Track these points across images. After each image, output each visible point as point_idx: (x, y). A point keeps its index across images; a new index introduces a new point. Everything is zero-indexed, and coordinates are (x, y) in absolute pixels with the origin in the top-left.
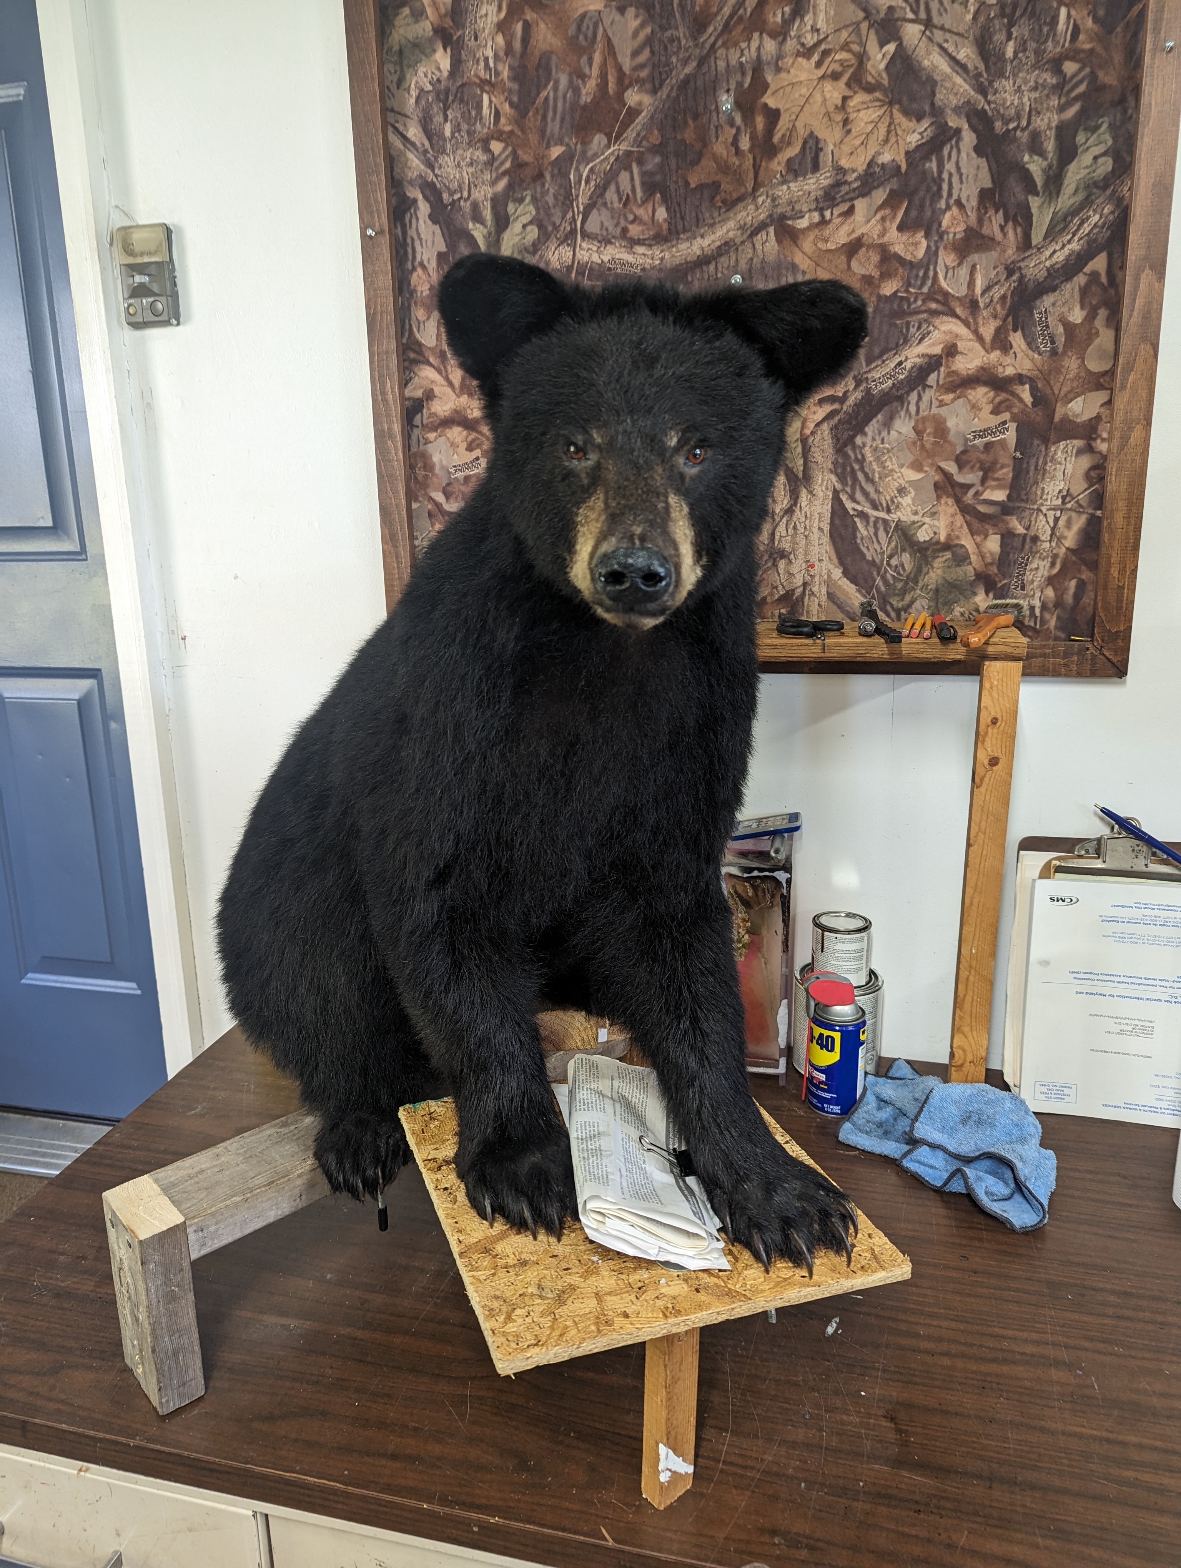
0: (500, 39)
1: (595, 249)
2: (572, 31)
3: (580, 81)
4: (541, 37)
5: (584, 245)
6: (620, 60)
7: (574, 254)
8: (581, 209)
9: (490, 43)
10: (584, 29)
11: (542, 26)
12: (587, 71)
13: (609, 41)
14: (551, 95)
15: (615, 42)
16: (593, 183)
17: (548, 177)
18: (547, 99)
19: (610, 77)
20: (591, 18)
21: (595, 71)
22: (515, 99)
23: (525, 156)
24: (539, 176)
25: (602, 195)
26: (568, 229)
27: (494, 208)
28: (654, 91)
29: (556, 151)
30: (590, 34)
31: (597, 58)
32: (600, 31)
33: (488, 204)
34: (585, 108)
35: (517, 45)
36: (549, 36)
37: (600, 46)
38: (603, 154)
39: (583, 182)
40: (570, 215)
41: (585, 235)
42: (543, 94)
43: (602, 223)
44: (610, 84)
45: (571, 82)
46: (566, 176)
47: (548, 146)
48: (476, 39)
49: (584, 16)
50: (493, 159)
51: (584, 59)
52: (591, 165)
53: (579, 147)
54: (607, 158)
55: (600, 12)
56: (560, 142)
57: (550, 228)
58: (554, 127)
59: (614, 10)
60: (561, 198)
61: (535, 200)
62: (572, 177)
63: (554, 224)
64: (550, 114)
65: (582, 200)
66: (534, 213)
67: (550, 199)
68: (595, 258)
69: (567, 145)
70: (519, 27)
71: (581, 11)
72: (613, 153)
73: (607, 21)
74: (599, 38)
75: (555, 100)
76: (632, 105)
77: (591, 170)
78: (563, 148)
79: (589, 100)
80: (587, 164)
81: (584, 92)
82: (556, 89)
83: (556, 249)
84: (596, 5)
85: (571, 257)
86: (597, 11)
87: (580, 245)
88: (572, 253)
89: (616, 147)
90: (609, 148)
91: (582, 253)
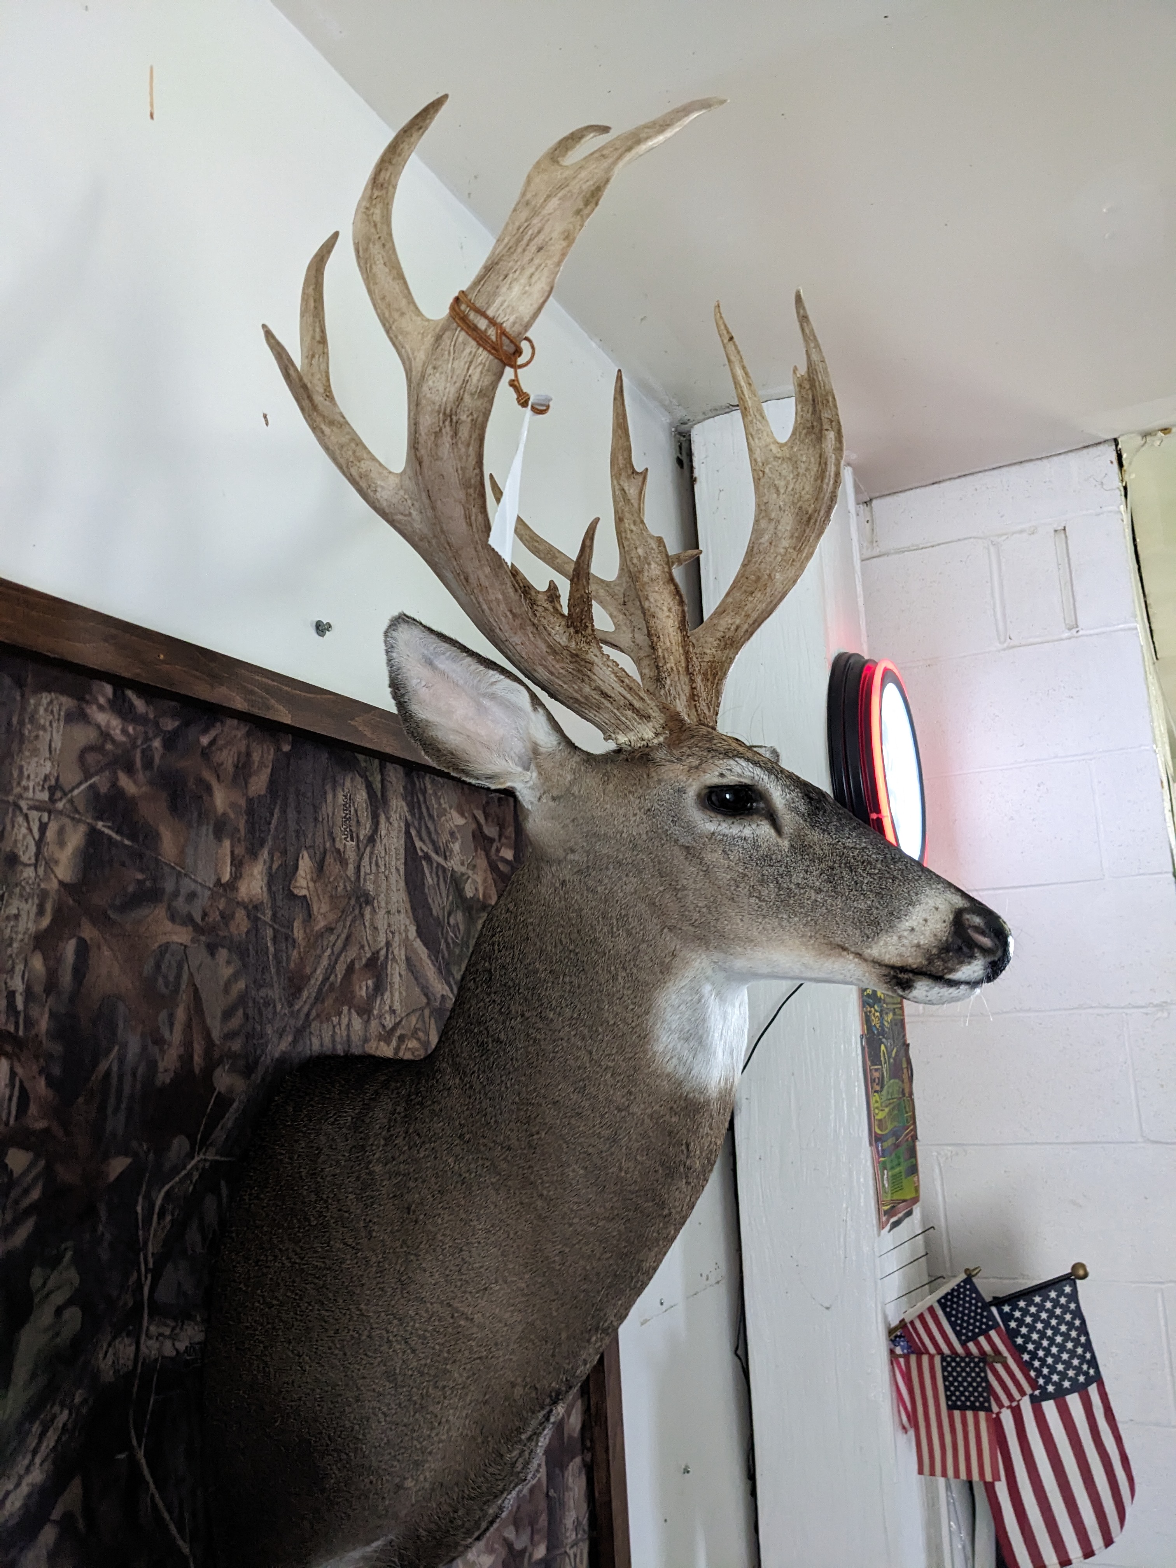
0: (38, 963)
1: (167, 1332)
2: (149, 969)
3: (156, 1048)
4: (104, 972)
5: (153, 1329)
6: (208, 1021)
7: (137, 1351)
8: (151, 1265)
9: (20, 967)
10: (165, 968)
11: (107, 952)
12: (167, 1035)
13: (196, 991)
14: (115, 1070)
15: (203, 996)
16: (168, 1218)
17: (103, 1213)
18: (108, 1073)
19: (196, 1046)
20: (173, 953)
21: (177, 1036)
22: (57, 1071)
23: (66, 1175)
24: (89, 1211)
25: (180, 1236)
26: (131, 1303)
27: (5, 1282)
28: (248, 1072)
29: (118, 1165)
30: (172, 976)
31: (181, 1014)
32: (185, 977)
34: (161, 1091)
35: (66, 978)
36: (116, 971)
37: (184, 997)
38: (184, 1168)
39: (155, 1217)
40: (134, 1275)
41: (154, 1310)
42: (103, 1066)
43: (179, 1285)
44: (196, 1058)
45: (144, 1048)
46: (131, 1208)
47: (107, 1158)
49: (165, 948)
50: (10, 1183)
51: (163, 1015)
52: (167, 1187)
53: (151, 1156)
54: (189, 1175)
55: (186, 946)
56: (124, 1149)
57: (102, 1308)
58: (116, 1123)
59: (201, 946)
60: (120, 1249)
61: (79, 1258)
62: (139, 1209)
63: (108, 1298)
64: (112, 1101)
65: (152, 1250)
66: (76, 1282)
67: (105, 1253)
68: (169, 1350)
69: (135, 1155)
70: (70, 948)
71: (162, 940)
72: (195, 1167)
73: (194, 962)
74: (183, 987)
75: (120, 1077)
76: (223, 1090)
77: (168, 1193)
78: (128, 1160)
79: (168, 1081)
80: (163, 1185)
81: (161, 1066)
82: (121, 1058)
83: (109, 1345)
84: (181, 936)
85: (132, 1356)
86: (181, 944)
87: (148, 1329)
88: (133, 1347)
89: (202, 1156)
90: (193, 1158)
91: (149, 1343)
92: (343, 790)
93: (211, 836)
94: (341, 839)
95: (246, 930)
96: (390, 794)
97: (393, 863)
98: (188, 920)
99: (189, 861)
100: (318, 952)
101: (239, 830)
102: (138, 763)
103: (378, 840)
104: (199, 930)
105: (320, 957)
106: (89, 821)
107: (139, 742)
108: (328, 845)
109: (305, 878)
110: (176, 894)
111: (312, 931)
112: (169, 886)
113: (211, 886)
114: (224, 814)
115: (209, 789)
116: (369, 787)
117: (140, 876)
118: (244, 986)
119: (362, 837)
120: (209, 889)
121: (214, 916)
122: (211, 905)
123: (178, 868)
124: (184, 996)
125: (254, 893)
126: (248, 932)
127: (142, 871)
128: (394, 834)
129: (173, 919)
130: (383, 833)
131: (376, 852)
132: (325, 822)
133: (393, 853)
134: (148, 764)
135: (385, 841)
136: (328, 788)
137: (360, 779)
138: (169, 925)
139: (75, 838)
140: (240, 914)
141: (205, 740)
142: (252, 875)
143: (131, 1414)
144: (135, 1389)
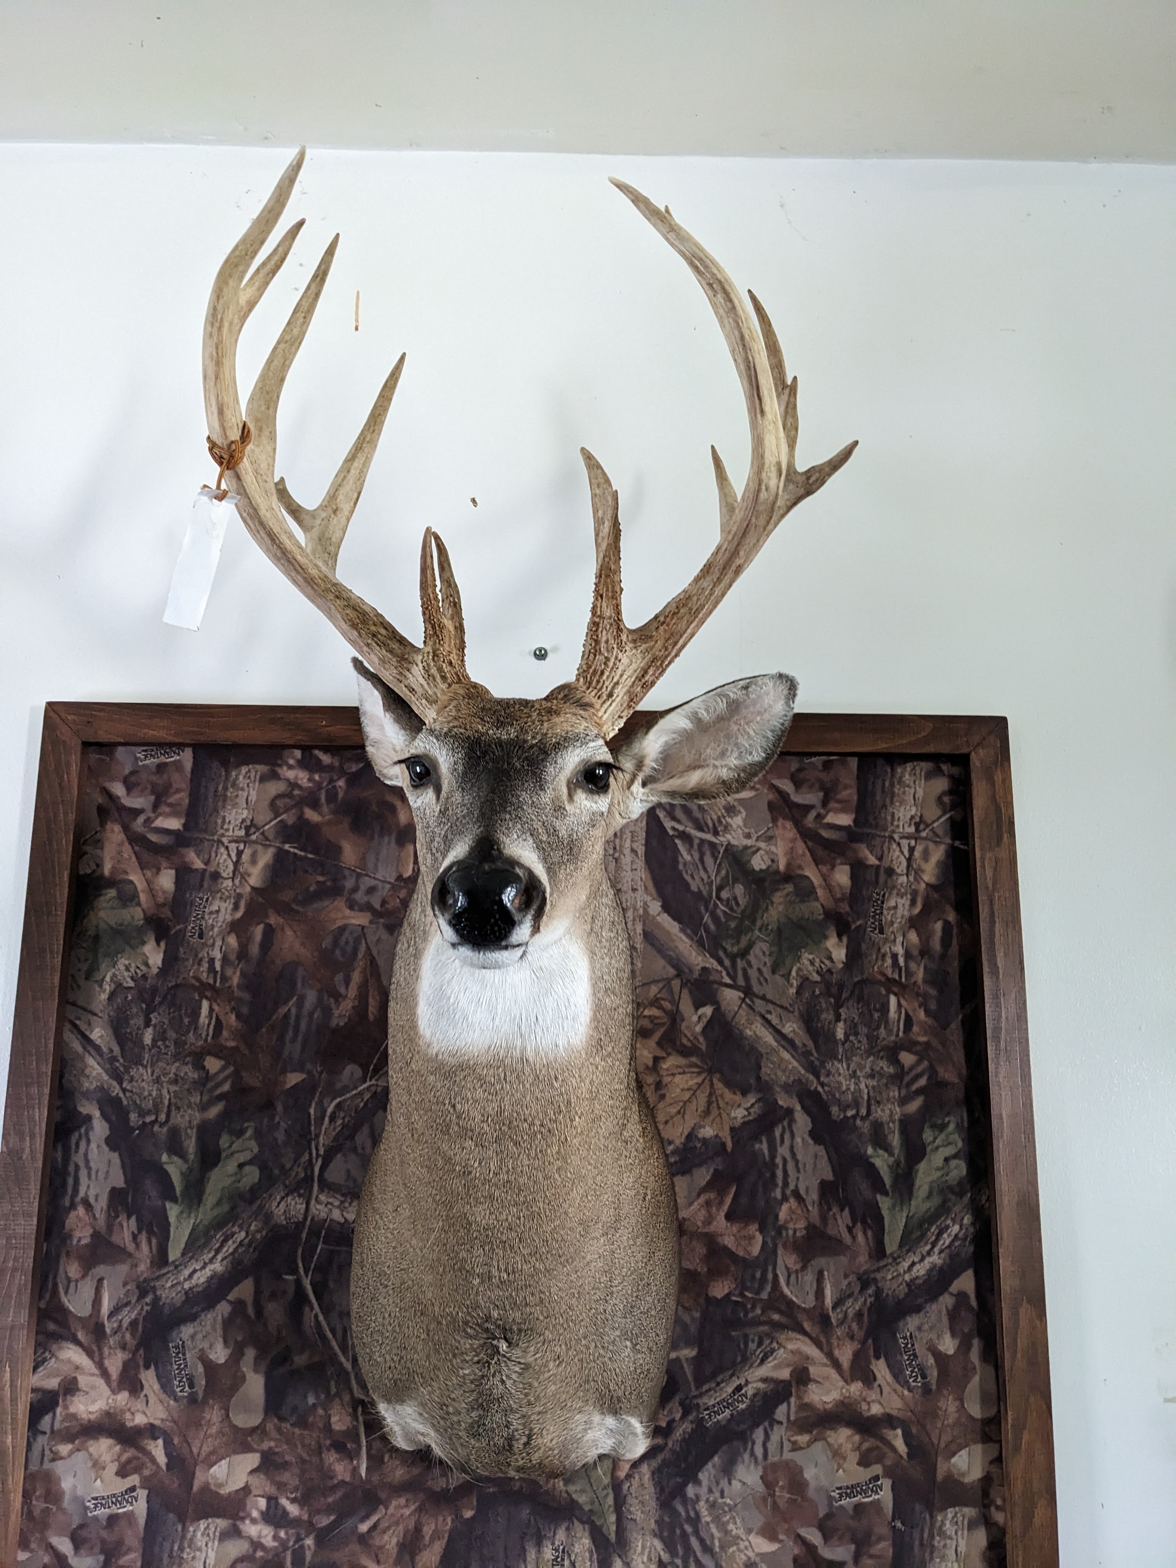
0: (232, 940)
1: (337, 1203)
2: (326, 943)
3: (332, 1000)
4: (286, 946)
5: (322, 1198)
7: (307, 1209)
8: (322, 1152)
9: (219, 943)
10: (342, 943)
11: (289, 932)
12: (342, 990)
13: (373, 961)
14: (294, 1011)
15: (380, 962)
16: (339, 1122)
17: (280, 1108)
18: (286, 1016)
19: (371, 1000)
20: (351, 933)
21: (353, 992)
22: (245, 1010)
23: (251, 1080)
24: (268, 1105)
25: (352, 1137)
26: (302, 1175)
27: (200, 1139)
29: (293, 1079)
30: (349, 949)
31: (356, 977)
32: (363, 948)
33: (193, 1133)
34: (335, 1031)
35: (254, 950)
36: (297, 945)
37: (360, 963)
38: (356, 1088)
39: (327, 1119)
40: (306, 1157)
41: (324, 1185)
42: (283, 1010)
43: (348, 1171)
44: (371, 1009)
45: (320, 1000)
46: (305, 1109)
47: (284, 1072)
48: (201, 936)
49: (343, 929)
50: (207, 1077)
51: (339, 977)
52: (338, 1100)
53: (325, 1076)
54: (360, 1094)
55: (363, 928)
56: (300, 1069)
57: (276, 1172)
58: (293, 1049)
59: (381, 926)
60: (295, 1135)
61: (258, 1135)
62: (312, 1111)
63: (282, 1167)
64: (290, 1034)
65: (323, 1142)
66: (256, 1150)
67: (280, 1136)
68: (336, 1215)
69: (309, 1073)
70: (258, 931)
71: (340, 923)
72: (368, 1088)
73: (372, 938)
74: (360, 956)
75: (298, 1018)
77: (339, 1106)
78: (304, 1076)
79: (342, 1024)
80: (335, 1098)
81: (336, 1013)
82: (300, 1004)
83: (282, 1199)
84: (360, 919)
85: (302, 1211)
86: (360, 926)
87: (317, 1197)
88: (304, 1206)
89: (373, 1082)
90: (365, 1082)
91: (318, 1207)
93: (393, 844)
98: (367, 908)
99: (370, 865)
102: (323, 799)
104: (377, 914)
106: (278, 845)
107: (325, 784)
110: (355, 890)
112: (349, 884)
113: (392, 881)
114: (408, 826)
115: (392, 808)
117: (321, 879)
121: (394, 904)
122: (392, 895)
123: (358, 870)
127: (322, 875)
129: (351, 908)
134: (332, 796)
138: (347, 912)
139: (266, 857)
143: (300, 1251)
144: (304, 1236)
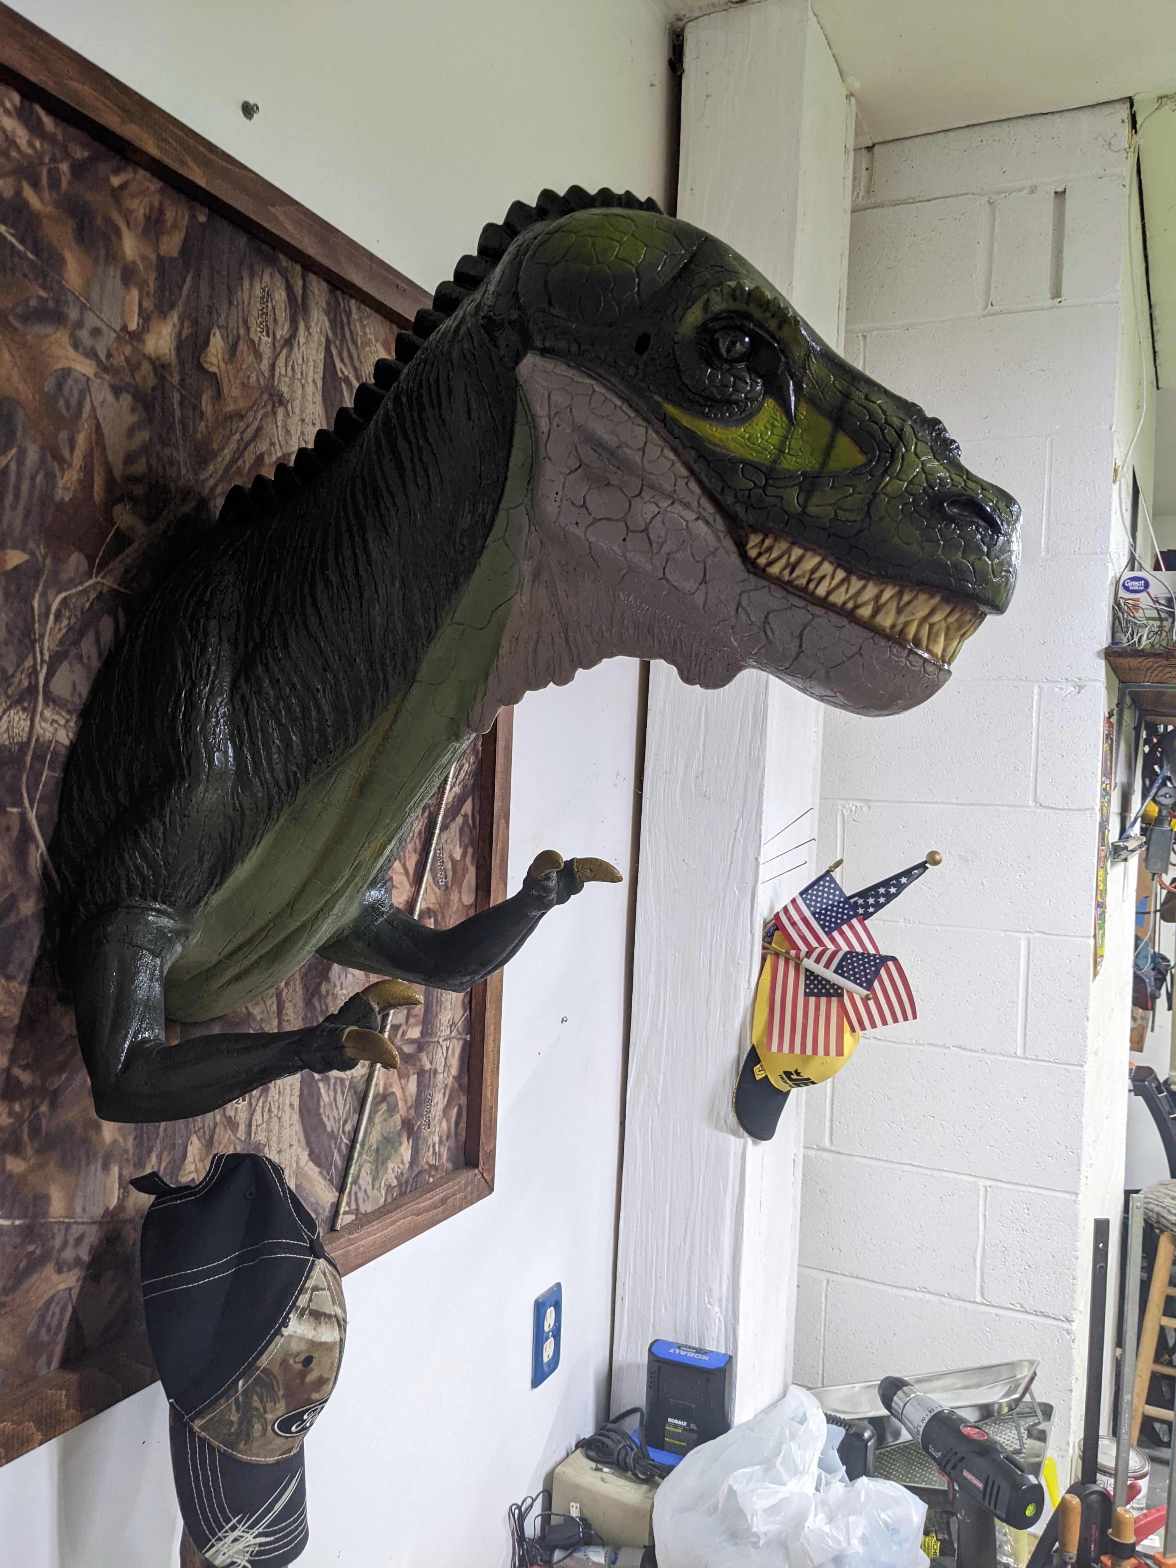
1: (62, 722)
2: (50, 386)
3: (55, 464)
5: (48, 713)
6: (110, 456)
7: (32, 727)
8: (46, 658)
10: (66, 392)
12: (66, 454)
13: (98, 426)
14: (13, 467)
15: (106, 432)
16: (65, 623)
18: (6, 470)
19: (97, 477)
20: (76, 381)
21: (78, 460)
25: (76, 643)
26: (26, 683)
28: (149, 519)
29: (14, 557)
30: (74, 403)
31: (81, 442)
32: (87, 406)
34: (60, 507)
36: (16, 376)
38: (82, 583)
39: (52, 617)
40: (29, 662)
41: (50, 699)
43: (74, 684)
44: (96, 488)
45: (42, 460)
46: (27, 601)
47: (4, 547)
49: (66, 373)
51: (63, 435)
52: (63, 595)
53: (48, 562)
54: (85, 591)
55: (88, 379)
56: (21, 545)
58: (13, 518)
59: (106, 386)
60: (17, 632)
62: (36, 604)
64: (10, 498)
65: (48, 645)
68: (62, 736)
69: (32, 553)
71: (63, 364)
72: (93, 587)
73: (96, 396)
74: (85, 416)
75: (19, 478)
76: (122, 527)
77: (64, 601)
78: (26, 557)
79: (66, 499)
80: (59, 591)
81: (61, 483)
82: (20, 461)
83: (4, 712)
84: (84, 367)
85: (27, 729)
86: (84, 375)
87: (42, 712)
88: (28, 723)
89: (99, 579)
90: (91, 577)
91: (43, 724)
92: (261, 282)
93: (118, 280)
94: (256, 330)
95: (152, 385)
96: (312, 304)
97: (311, 374)
98: (91, 354)
99: (95, 296)
100: (227, 432)
101: (148, 285)
102: (44, 180)
103: (296, 346)
104: (104, 368)
105: (229, 438)
107: (47, 160)
108: (242, 331)
109: (216, 356)
110: (79, 324)
111: (222, 410)
112: (73, 314)
113: (118, 329)
114: (134, 263)
115: (118, 234)
116: (289, 288)
117: (42, 293)
118: (147, 438)
119: (278, 337)
120: (115, 331)
121: (119, 360)
122: (117, 349)
123: (82, 299)
124: (86, 426)
125: (161, 351)
126: (153, 389)
127: (45, 289)
128: (314, 345)
129: (75, 347)
130: (302, 340)
131: (293, 357)
132: (240, 307)
133: (311, 363)
134: (54, 183)
135: (303, 348)
136: (245, 274)
137: (280, 277)
138: (72, 352)
140: (146, 367)
141: (116, 181)
142: (160, 333)
143: (24, 779)
144: (28, 759)
